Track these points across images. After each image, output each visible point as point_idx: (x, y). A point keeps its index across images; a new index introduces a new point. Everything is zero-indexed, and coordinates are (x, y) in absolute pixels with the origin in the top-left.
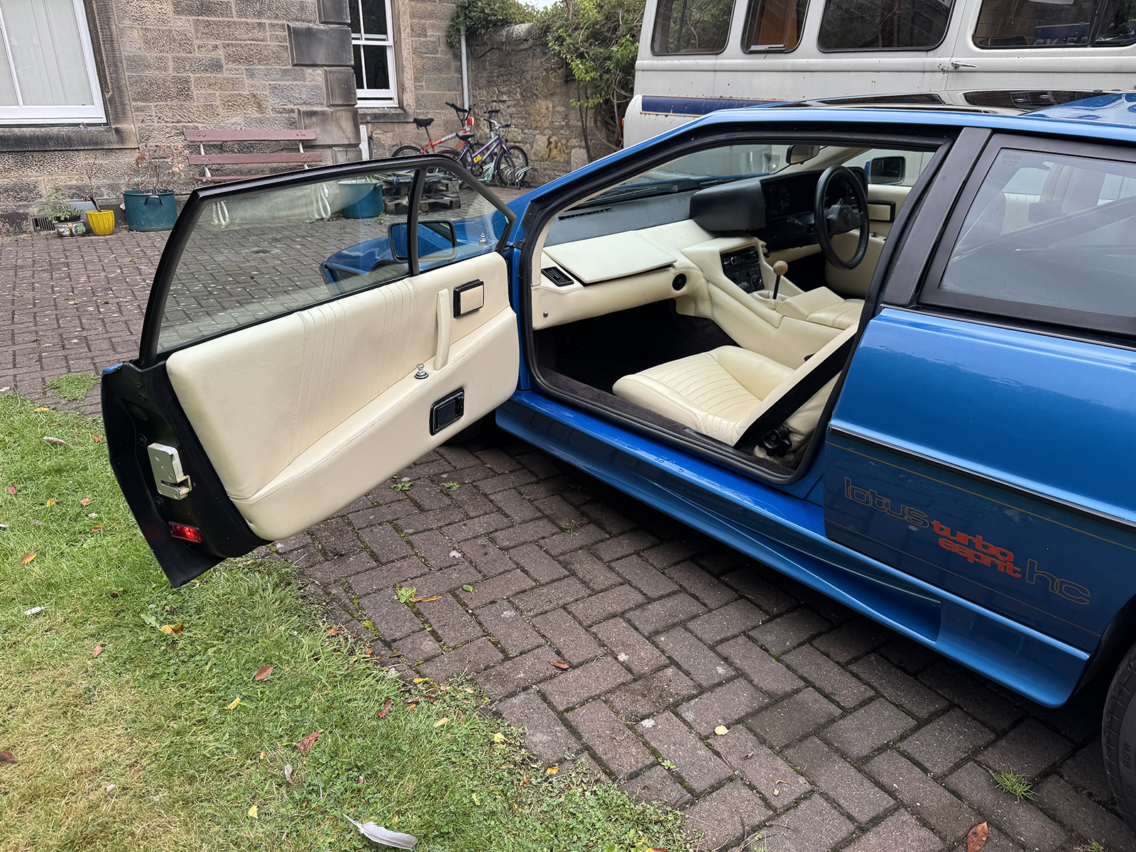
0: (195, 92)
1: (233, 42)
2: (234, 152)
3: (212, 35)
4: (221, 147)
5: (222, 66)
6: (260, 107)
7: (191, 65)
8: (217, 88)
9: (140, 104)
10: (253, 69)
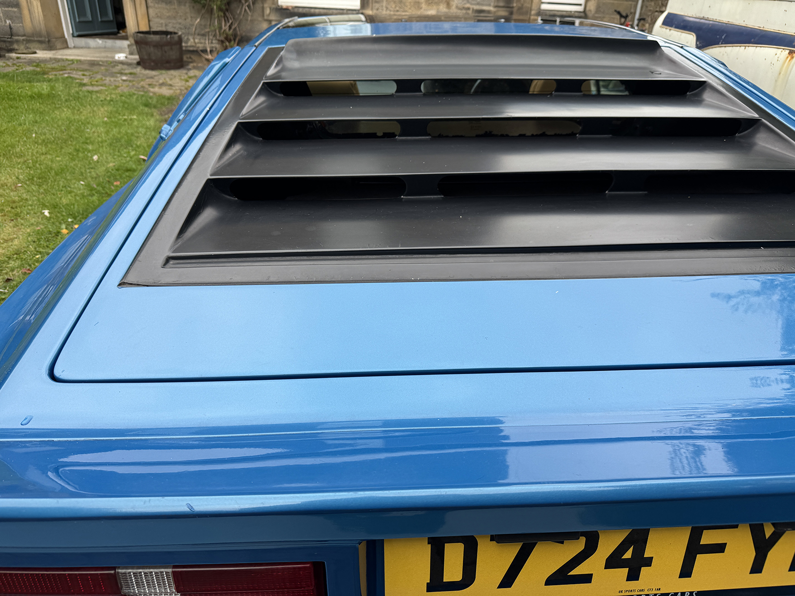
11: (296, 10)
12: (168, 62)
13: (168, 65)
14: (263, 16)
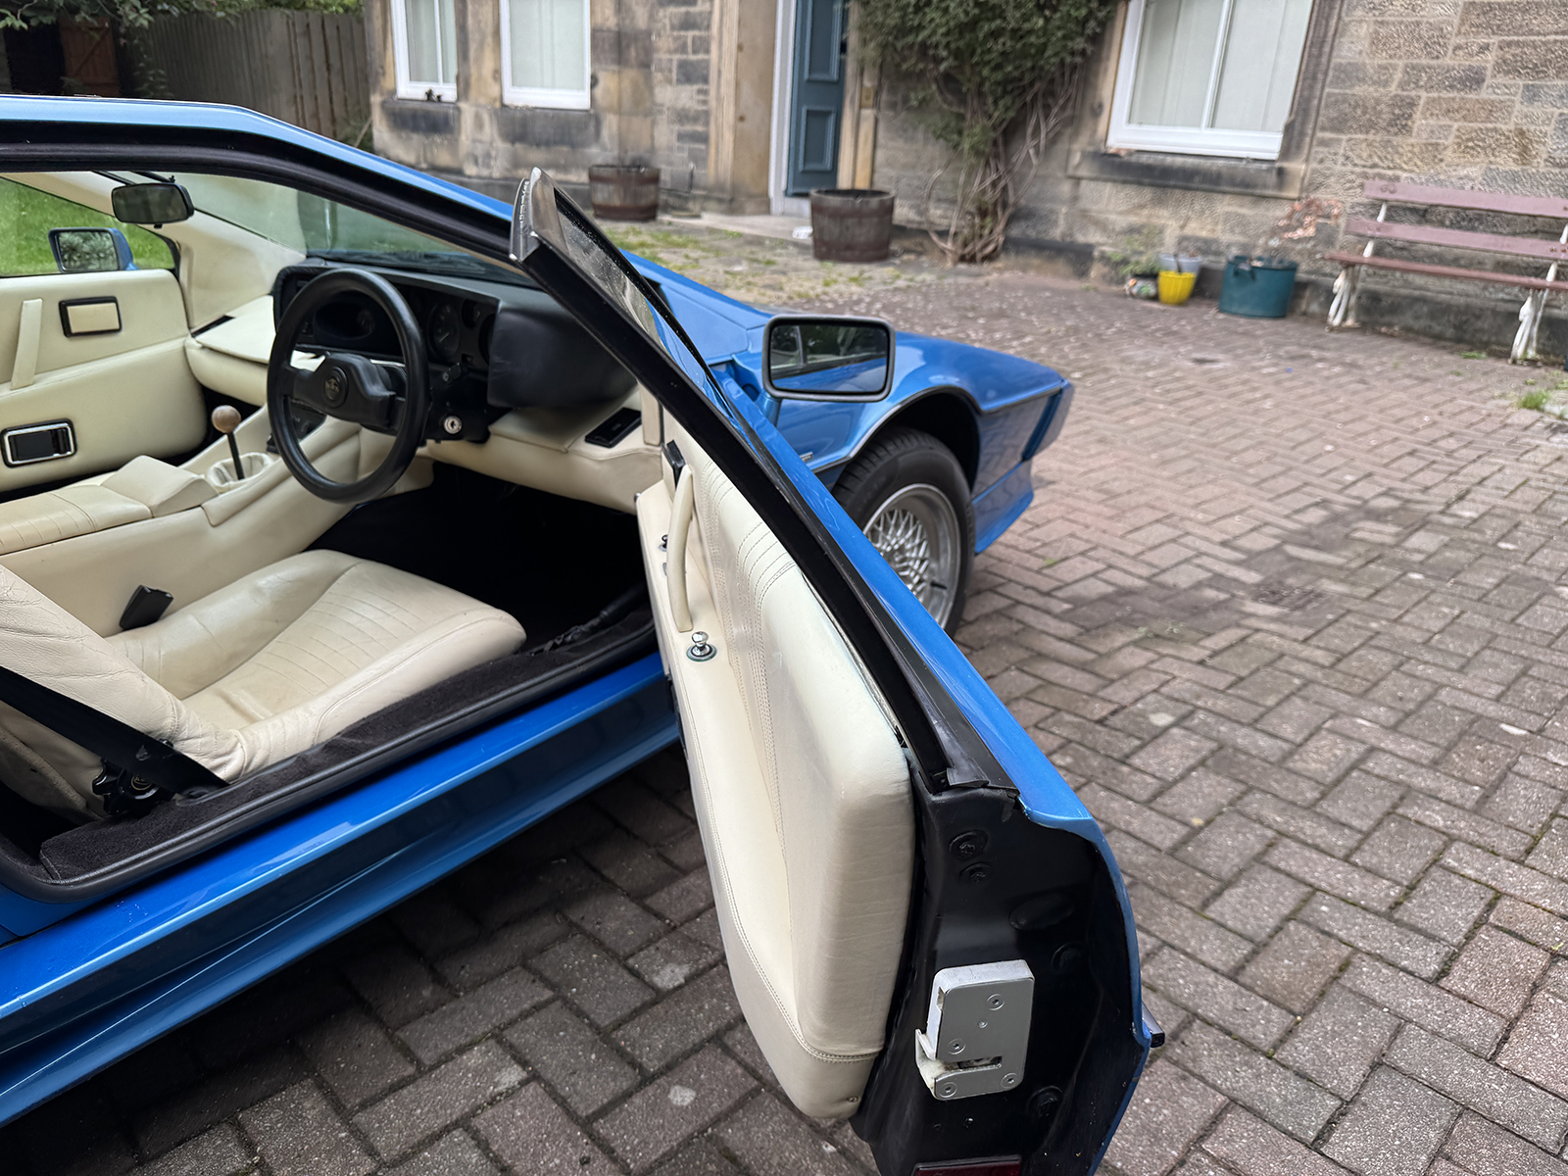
0: (1419, 121)
1: (1521, 39)
2: (1442, 224)
3: (1489, 26)
4: (1423, 214)
5: (1483, 80)
6: (1525, 154)
7: (1430, 78)
8: (1458, 116)
9: (1328, 135)
10: (1541, 87)
11: (1134, 159)
12: (849, 247)
13: (848, 254)
14: (1066, 169)
